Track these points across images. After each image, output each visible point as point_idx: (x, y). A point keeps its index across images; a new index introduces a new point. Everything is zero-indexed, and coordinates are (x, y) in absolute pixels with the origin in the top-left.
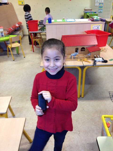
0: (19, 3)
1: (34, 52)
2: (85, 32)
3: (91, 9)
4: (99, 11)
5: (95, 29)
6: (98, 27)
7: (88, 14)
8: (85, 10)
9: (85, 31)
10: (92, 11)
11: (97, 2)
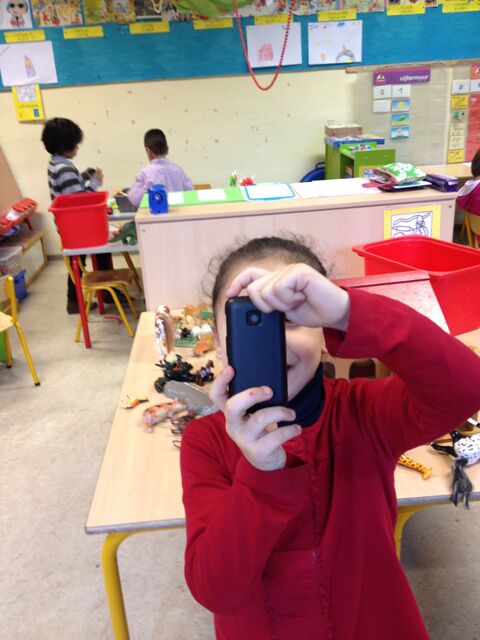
0: (21, 116)
1: (94, 345)
2: (356, 254)
3: (360, 129)
4: (394, 135)
5: (407, 234)
6: (420, 219)
7: (345, 151)
8: (331, 132)
9: (354, 250)
10: (365, 136)
11: (383, 97)
